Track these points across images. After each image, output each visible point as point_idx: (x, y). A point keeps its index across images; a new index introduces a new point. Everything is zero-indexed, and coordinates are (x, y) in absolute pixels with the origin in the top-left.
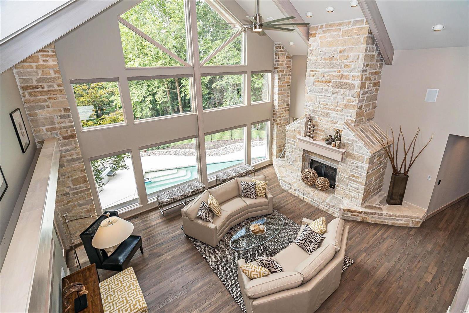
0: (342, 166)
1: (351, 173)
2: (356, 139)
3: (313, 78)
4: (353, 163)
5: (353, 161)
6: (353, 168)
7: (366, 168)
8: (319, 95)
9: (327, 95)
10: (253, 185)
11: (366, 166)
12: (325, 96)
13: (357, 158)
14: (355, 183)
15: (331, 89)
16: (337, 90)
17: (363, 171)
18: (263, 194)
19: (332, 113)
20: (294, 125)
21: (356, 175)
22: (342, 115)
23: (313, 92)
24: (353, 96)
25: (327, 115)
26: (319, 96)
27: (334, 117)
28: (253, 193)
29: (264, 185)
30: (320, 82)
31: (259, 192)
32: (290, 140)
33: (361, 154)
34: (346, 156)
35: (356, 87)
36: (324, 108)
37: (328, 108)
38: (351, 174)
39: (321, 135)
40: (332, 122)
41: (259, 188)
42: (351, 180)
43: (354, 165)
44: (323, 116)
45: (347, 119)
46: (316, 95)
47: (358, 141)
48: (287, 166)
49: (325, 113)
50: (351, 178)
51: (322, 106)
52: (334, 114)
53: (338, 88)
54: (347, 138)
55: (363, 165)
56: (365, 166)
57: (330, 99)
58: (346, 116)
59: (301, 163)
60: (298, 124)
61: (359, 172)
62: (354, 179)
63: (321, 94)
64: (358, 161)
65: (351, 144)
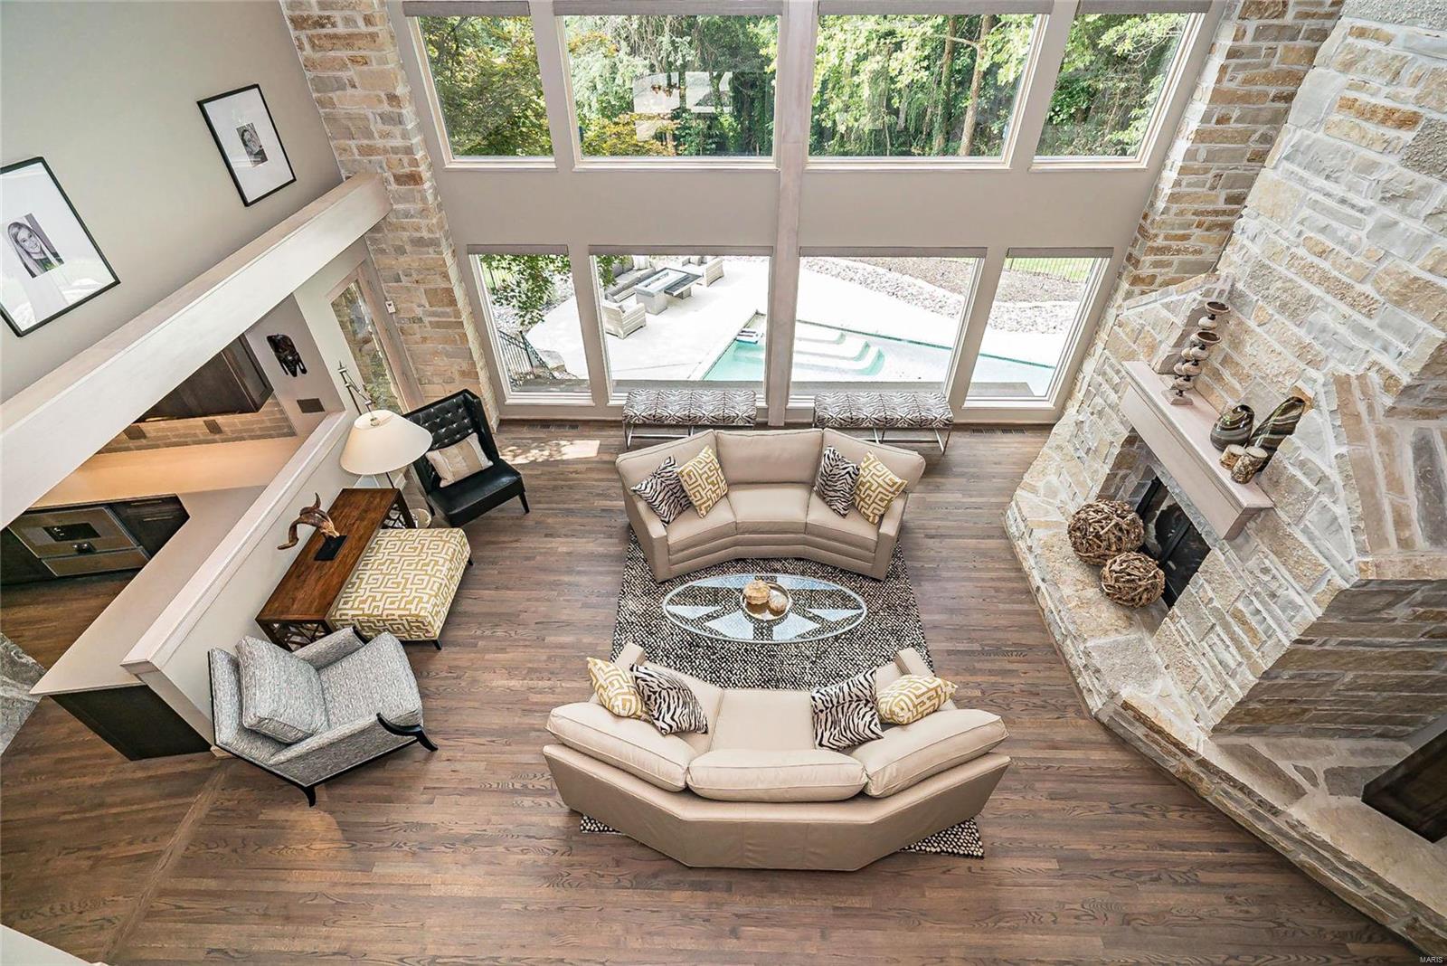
0: (1223, 558)
1: (1240, 605)
2: (1336, 477)
3: (1343, 79)
4: (1266, 571)
5: (1271, 561)
6: (1258, 589)
7: (1304, 618)
8: (1316, 189)
9: (1356, 200)
10: (848, 472)
11: (1312, 612)
12: (1343, 201)
13: (1296, 562)
14: (1233, 649)
15: (1392, 168)
17: (1288, 626)
18: (872, 512)
19: (1327, 305)
20: (1148, 307)
21: (1253, 621)
23: (1299, 165)
25: (1296, 308)
26: (1318, 196)
27: (1324, 330)
28: (839, 494)
29: (886, 486)
30: (1361, 112)
31: (863, 500)
32: (1111, 366)
33: (1320, 552)
34: (1259, 531)
36: (1306, 271)
37: (1324, 272)
38: (1236, 608)
39: (1232, 391)
40: (1303, 351)
41: (868, 492)
42: (1226, 627)
43: (1266, 578)
44: (1284, 306)
45: (1374, 363)
46: (1304, 186)
47: (1342, 494)
48: (1068, 458)
49: (1300, 292)
50: (1230, 619)
51: (1301, 252)
52: (1332, 314)
54: (1305, 454)
55: (1299, 601)
56: (1306, 608)
57: (1359, 224)
58: (1378, 345)
59: (1107, 470)
61: (1270, 621)
62: (1237, 629)
63: (1330, 186)
64: (1291, 572)
65: (1306, 488)
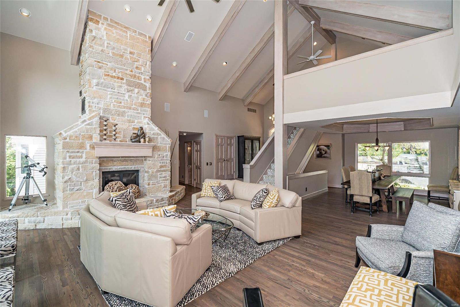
0: (150, 162)
1: (160, 165)
2: (159, 132)
3: (100, 70)
5: (160, 153)
6: (161, 159)
8: (110, 91)
9: (121, 92)
12: (119, 93)
14: (163, 173)
15: (125, 86)
16: (132, 88)
17: (168, 159)
19: (129, 111)
21: (164, 164)
22: (139, 113)
23: (101, 87)
24: (146, 95)
25: (123, 114)
26: (112, 93)
27: (131, 116)
30: (112, 77)
32: (72, 152)
33: (164, 144)
35: (148, 89)
37: (123, 106)
39: (118, 137)
40: (129, 121)
43: (161, 156)
44: (119, 115)
45: (144, 117)
46: (106, 90)
47: (161, 134)
49: (120, 111)
50: (159, 169)
51: (115, 104)
52: (131, 112)
53: (132, 86)
54: (152, 133)
55: (167, 154)
57: (124, 97)
58: (142, 114)
60: (86, 126)
61: (165, 161)
62: (162, 169)
63: (113, 90)
64: (163, 151)
65: (156, 137)
